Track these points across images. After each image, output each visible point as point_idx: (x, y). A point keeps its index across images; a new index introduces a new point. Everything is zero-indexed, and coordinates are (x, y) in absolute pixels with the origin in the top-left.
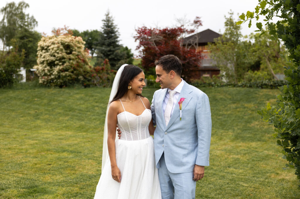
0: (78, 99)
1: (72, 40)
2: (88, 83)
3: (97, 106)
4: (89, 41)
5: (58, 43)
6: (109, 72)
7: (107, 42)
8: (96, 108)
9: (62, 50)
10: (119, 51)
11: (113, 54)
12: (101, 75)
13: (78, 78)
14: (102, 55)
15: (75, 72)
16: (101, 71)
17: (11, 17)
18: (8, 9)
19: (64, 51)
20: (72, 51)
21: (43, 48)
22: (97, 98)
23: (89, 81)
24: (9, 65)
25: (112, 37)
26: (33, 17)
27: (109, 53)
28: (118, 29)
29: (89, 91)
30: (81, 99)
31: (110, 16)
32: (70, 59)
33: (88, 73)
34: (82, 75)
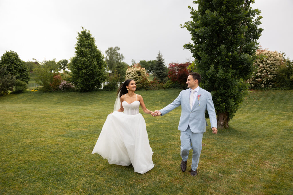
1: (141, 70)
2: (147, 88)
3: (151, 98)
4: (151, 66)
5: (135, 71)
6: (157, 83)
7: (159, 68)
8: (151, 99)
9: (136, 74)
10: (165, 73)
11: (162, 74)
12: (153, 85)
13: (143, 86)
14: (156, 75)
15: (142, 84)
16: (153, 83)
17: (111, 55)
18: (109, 51)
20: (141, 74)
21: (128, 73)
22: (151, 95)
23: (148, 87)
24: (114, 81)
25: (161, 65)
26: (122, 55)
27: (160, 74)
28: (165, 61)
29: (148, 92)
31: (160, 55)
32: (140, 78)
33: (148, 84)
34: (145, 85)
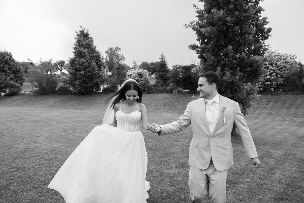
0: (145, 99)
1: (142, 72)
2: (149, 92)
3: (153, 102)
4: (154, 68)
5: (136, 73)
6: (160, 86)
7: (162, 70)
9: (137, 76)
10: (168, 75)
11: (165, 76)
12: (156, 88)
13: (145, 89)
14: (159, 77)
15: (144, 86)
16: (156, 86)
17: (111, 56)
18: (109, 51)
19: (139, 77)
20: (142, 76)
21: (129, 76)
22: (153, 98)
23: (150, 90)
24: (114, 84)
25: (164, 67)
26: (122, 55)
27: (163, 76)
28: (168, 63)
29: (150, 95)
30: (146, 99)
31: (163, 56)
32: (141, 80)
33: (150, 87)
34: (147, 88)
